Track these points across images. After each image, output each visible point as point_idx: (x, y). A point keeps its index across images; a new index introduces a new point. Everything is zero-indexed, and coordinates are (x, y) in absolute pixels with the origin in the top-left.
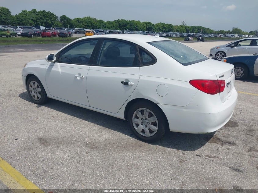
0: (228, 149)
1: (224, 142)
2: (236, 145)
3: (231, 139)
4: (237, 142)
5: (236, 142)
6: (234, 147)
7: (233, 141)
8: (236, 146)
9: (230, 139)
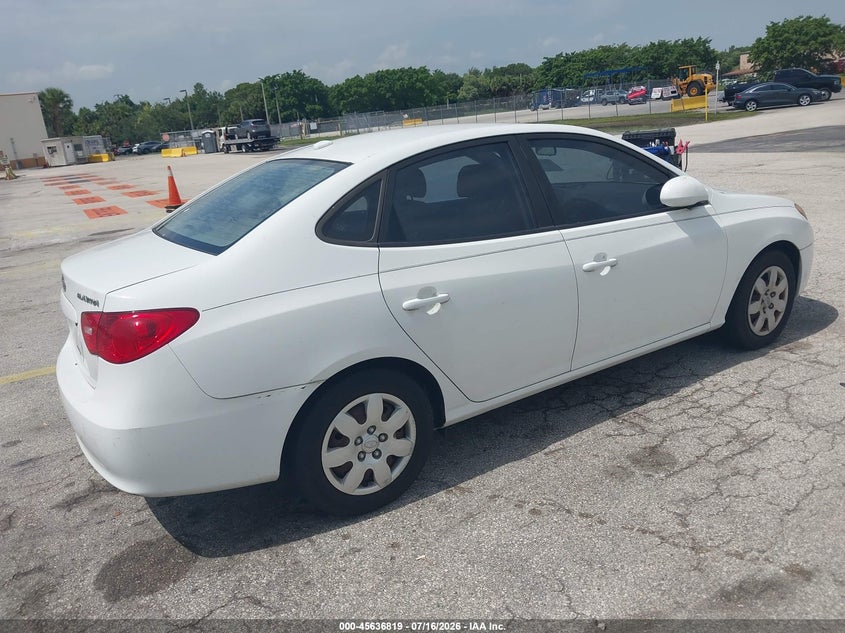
0: (72, 484)
1: (93, 493)
2: (59, 506)
3: (82, 512)
4: (58, 516)
5: (63, 512)
6: (59, 498)
7: (73, 510)
8: (54, 503)
9: (86, 512)
